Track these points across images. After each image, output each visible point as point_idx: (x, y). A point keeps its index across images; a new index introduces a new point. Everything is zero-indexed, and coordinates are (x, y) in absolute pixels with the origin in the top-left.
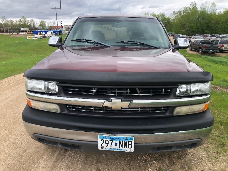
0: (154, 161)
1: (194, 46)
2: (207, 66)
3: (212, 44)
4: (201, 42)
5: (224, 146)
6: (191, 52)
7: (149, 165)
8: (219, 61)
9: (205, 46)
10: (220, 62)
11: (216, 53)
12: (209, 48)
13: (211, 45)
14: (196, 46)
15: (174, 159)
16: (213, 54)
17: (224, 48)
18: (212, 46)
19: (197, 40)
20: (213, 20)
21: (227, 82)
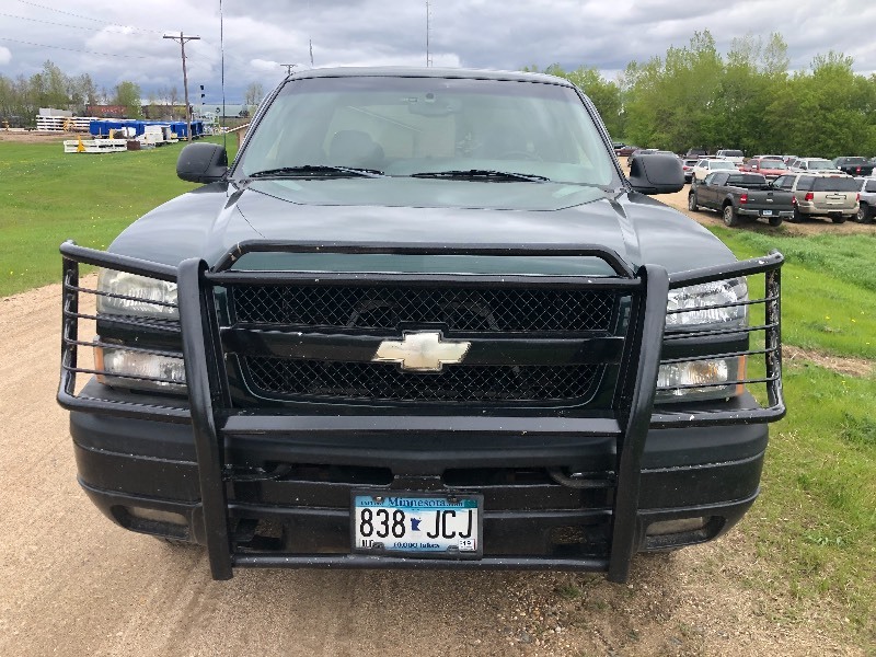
0: (559, 629)
1: (706, 193)
3: (771, 187)
4: (731, 181)
5: (815, 569)
6: (696, 218)
7: (538, 642)
8: (797, 252)
9: (746, 196)
10: (801, 256)
11: (783, 223)
12: (761, 204)
13: (765, 193)
14: (710, 193)
15: (632, 620)
16: (773, 227)
17: (812, 206)
18: (770, 196)
19: (717, 174)
20: (773, 100)
21: (827, 332)
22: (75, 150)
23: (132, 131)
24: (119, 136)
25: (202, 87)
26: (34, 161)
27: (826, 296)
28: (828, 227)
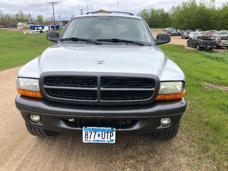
0: (128, 169)
1: (192, 41)
2: (203, 62)
3: (210, 39)
4: (199, 38)
6: (189, 48)
9: (203, 42)
10: (217, 58)
11: (213, 49)
12: (207, 44)
13: (208, 41)
14: (193, 41)
16: (210, 50)
17: (221, 44)
18: (209, 42)
19: (195, 36)
20: (212, 16)
21: (221, 79)
22: (26, 33)
23: (41, 28)
24: (37, 29)
25: (59, 16)
26: (15, 36)
27: (222, 69)
28: (225, 50)
